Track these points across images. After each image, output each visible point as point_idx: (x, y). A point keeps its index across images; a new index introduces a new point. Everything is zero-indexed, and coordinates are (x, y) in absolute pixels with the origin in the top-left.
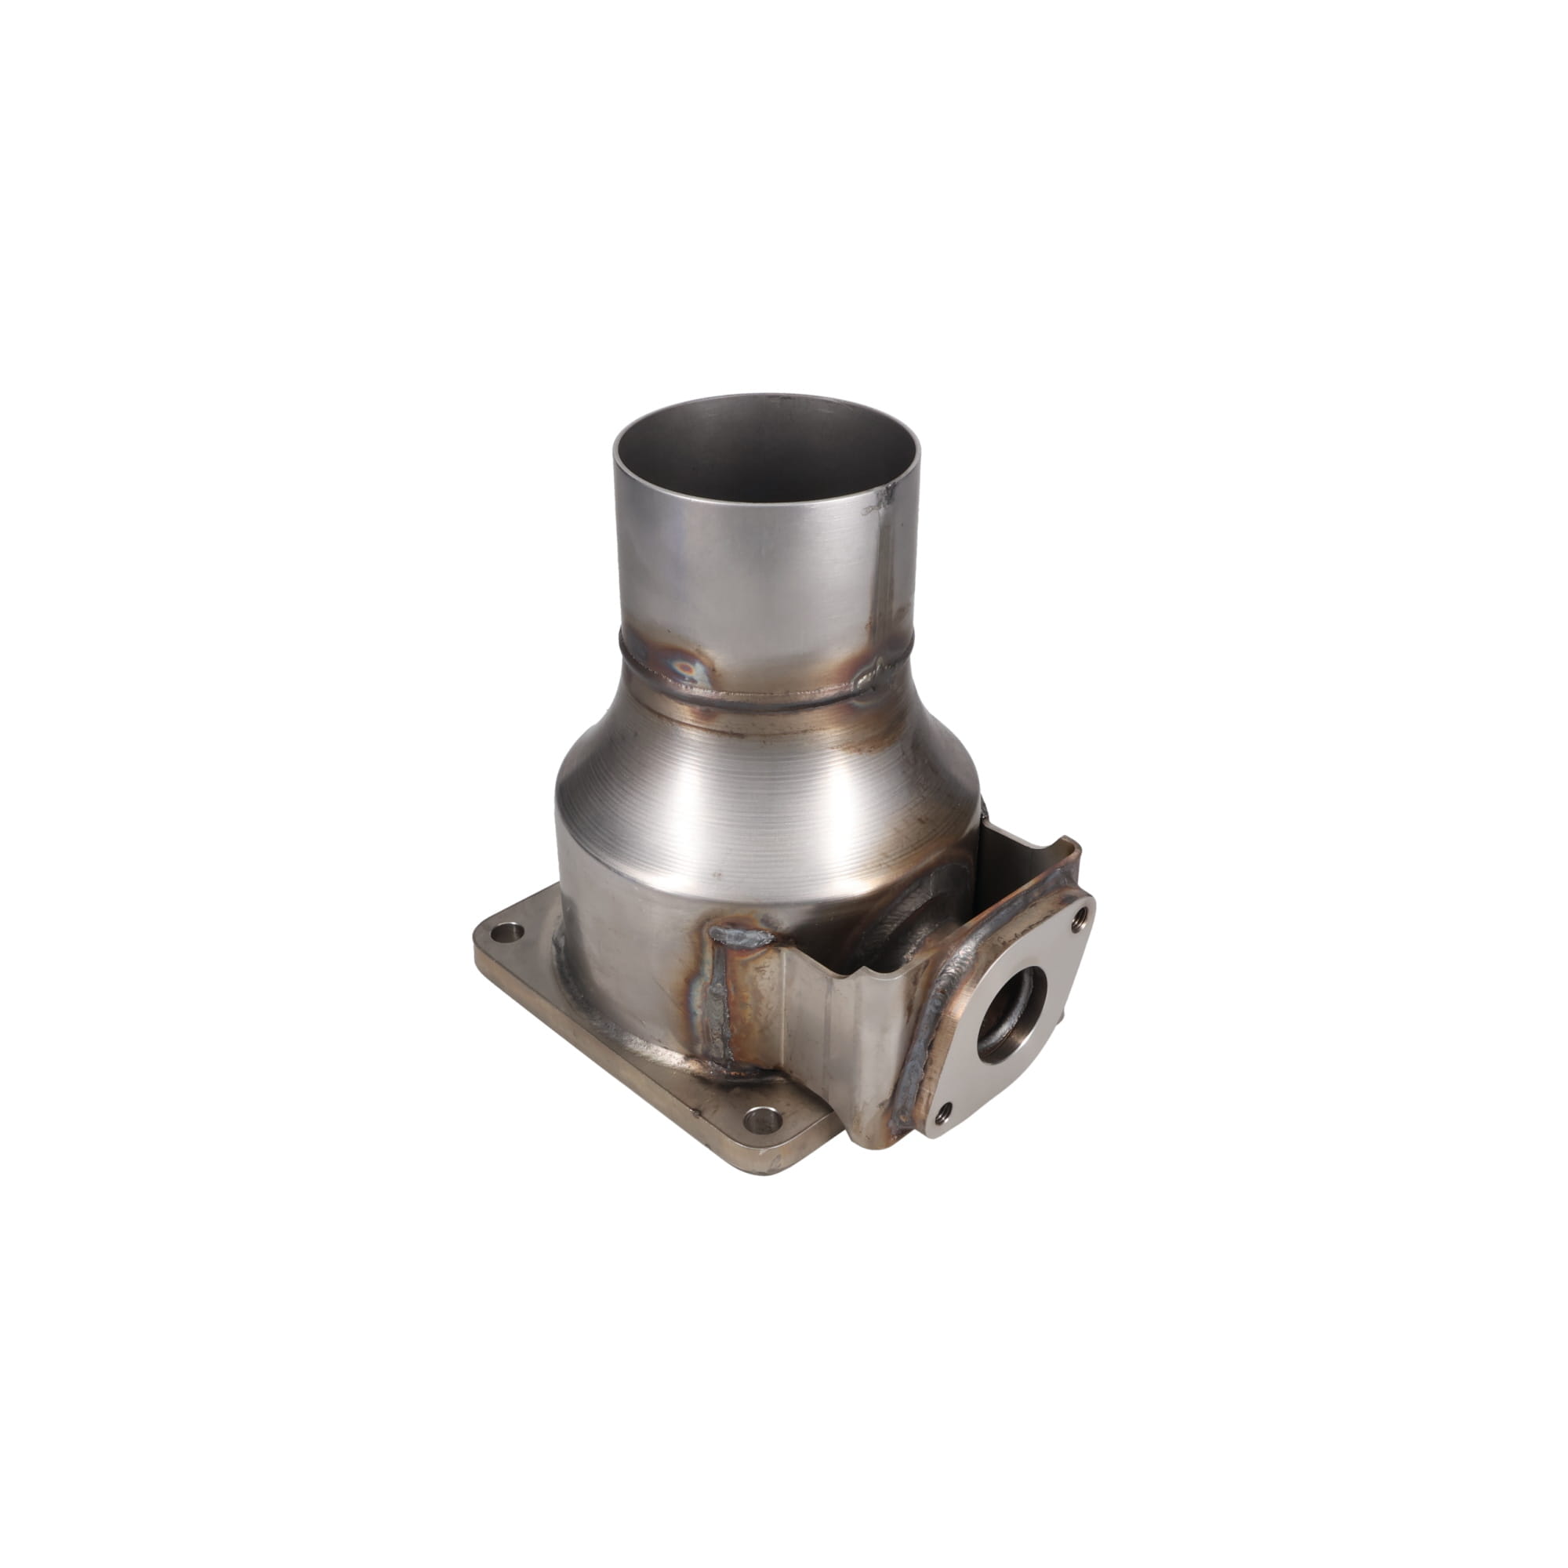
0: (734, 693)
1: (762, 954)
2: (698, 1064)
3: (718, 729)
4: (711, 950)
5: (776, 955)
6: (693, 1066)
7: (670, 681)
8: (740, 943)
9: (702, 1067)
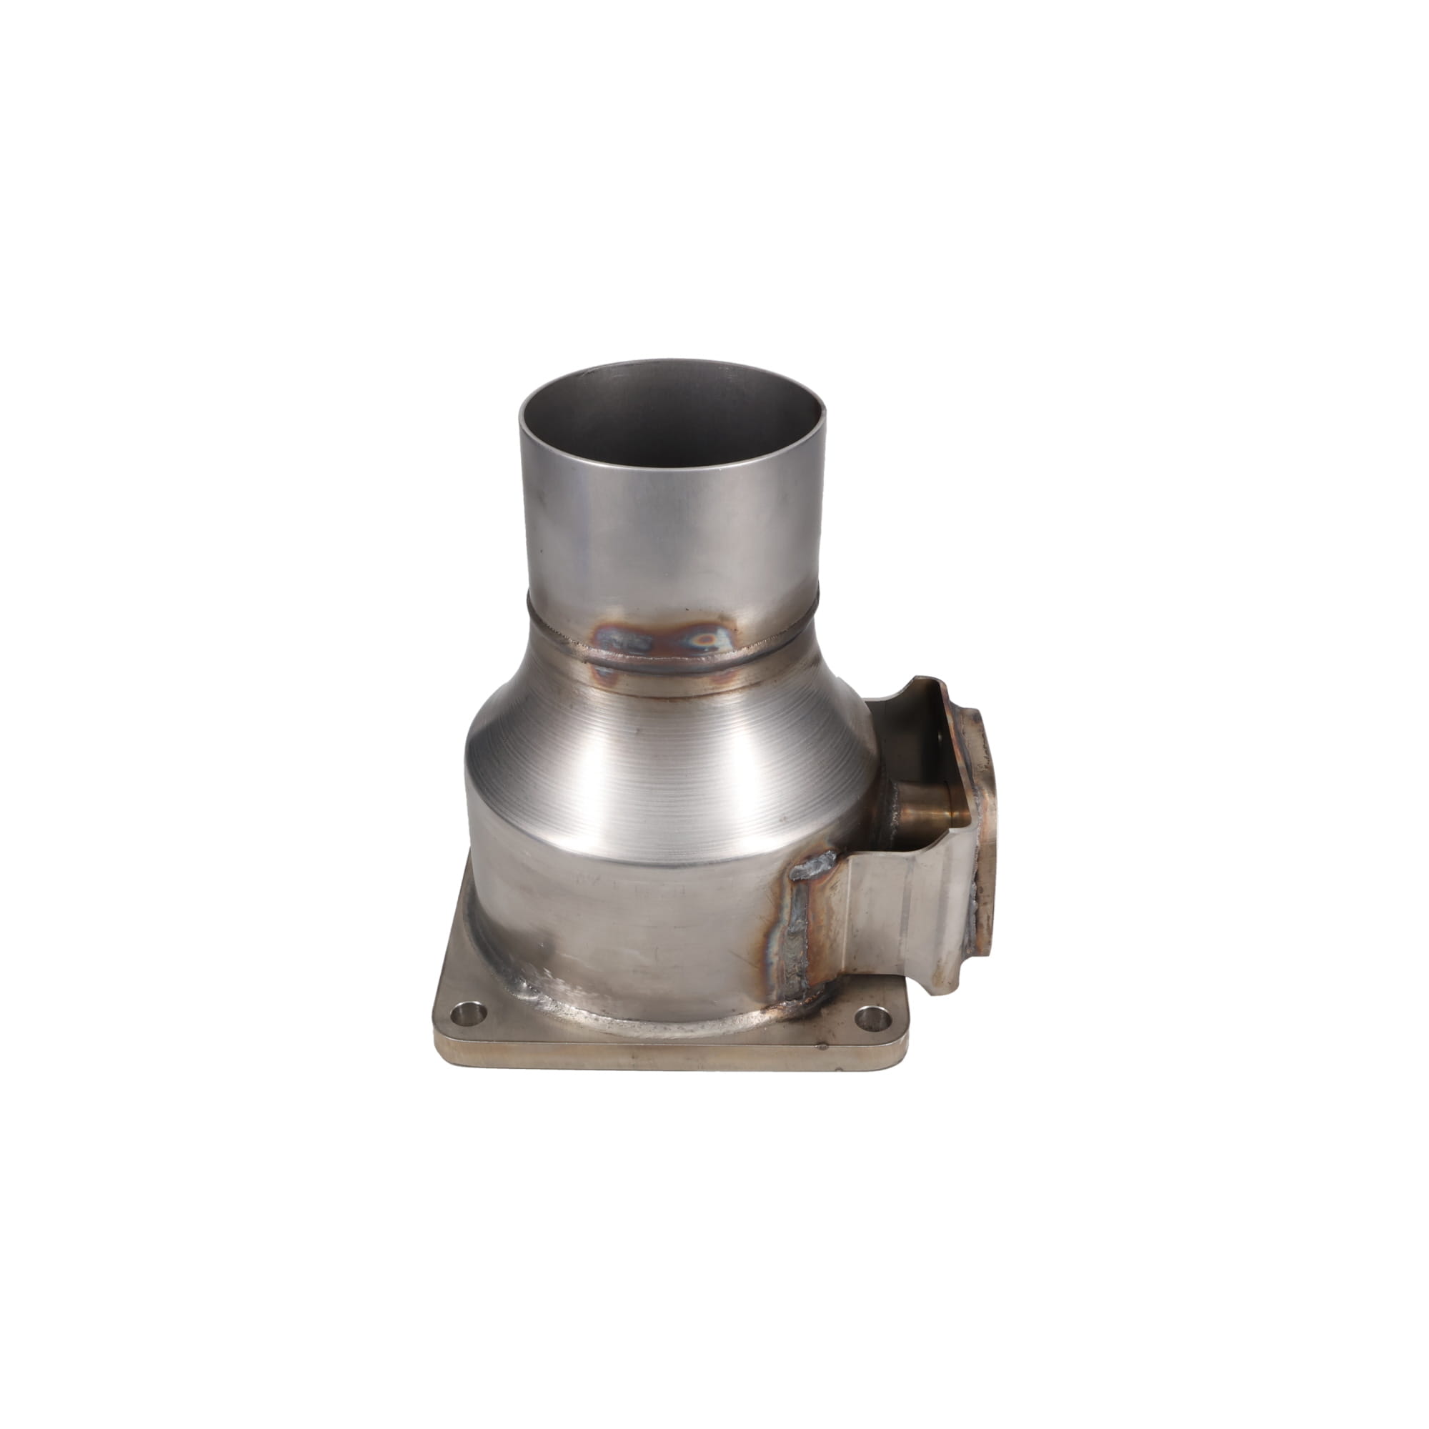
0: (757, 643)
1: (836, 871)
2: (776, 1010)
3: (740, 686)
4: (790, 891)
5: (845, 865)
6: (772, 1014)
7: (687, 659)
8: (820, 870)
9: (780, 1011)
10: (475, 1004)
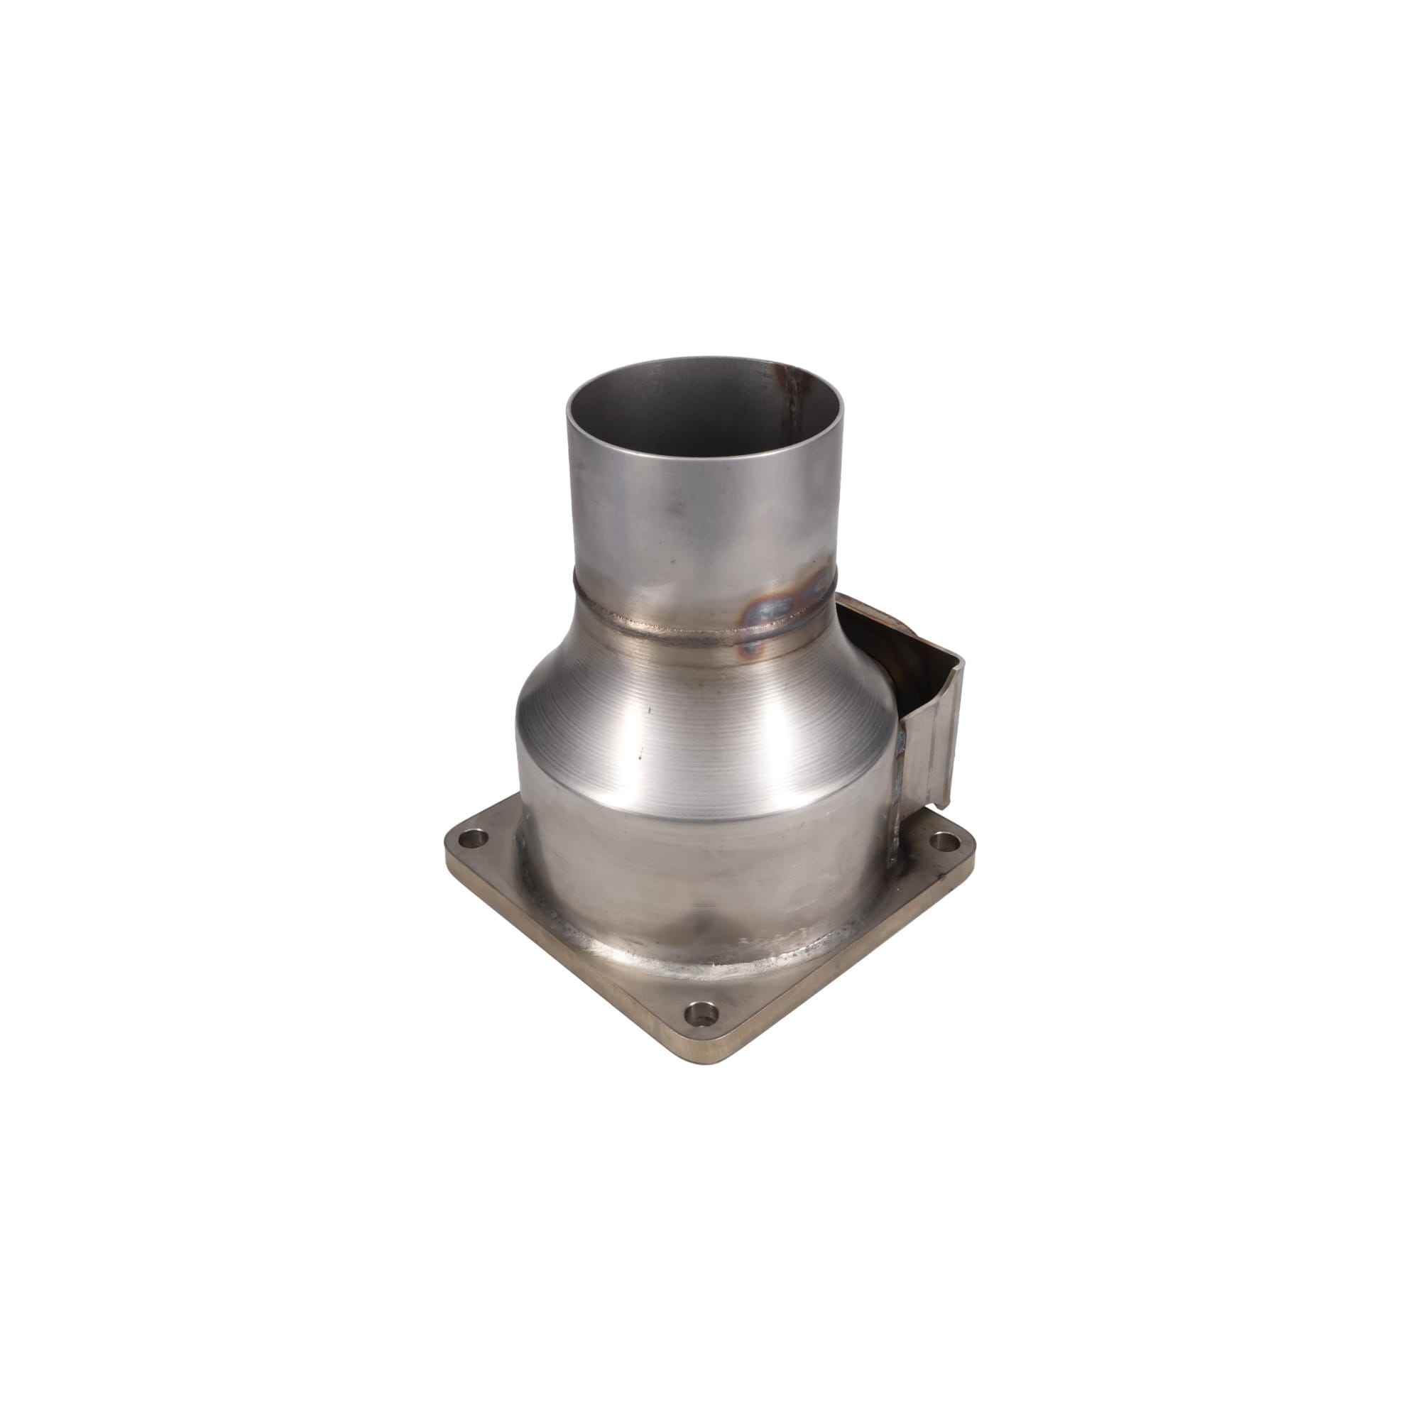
10: (709, 1005)
